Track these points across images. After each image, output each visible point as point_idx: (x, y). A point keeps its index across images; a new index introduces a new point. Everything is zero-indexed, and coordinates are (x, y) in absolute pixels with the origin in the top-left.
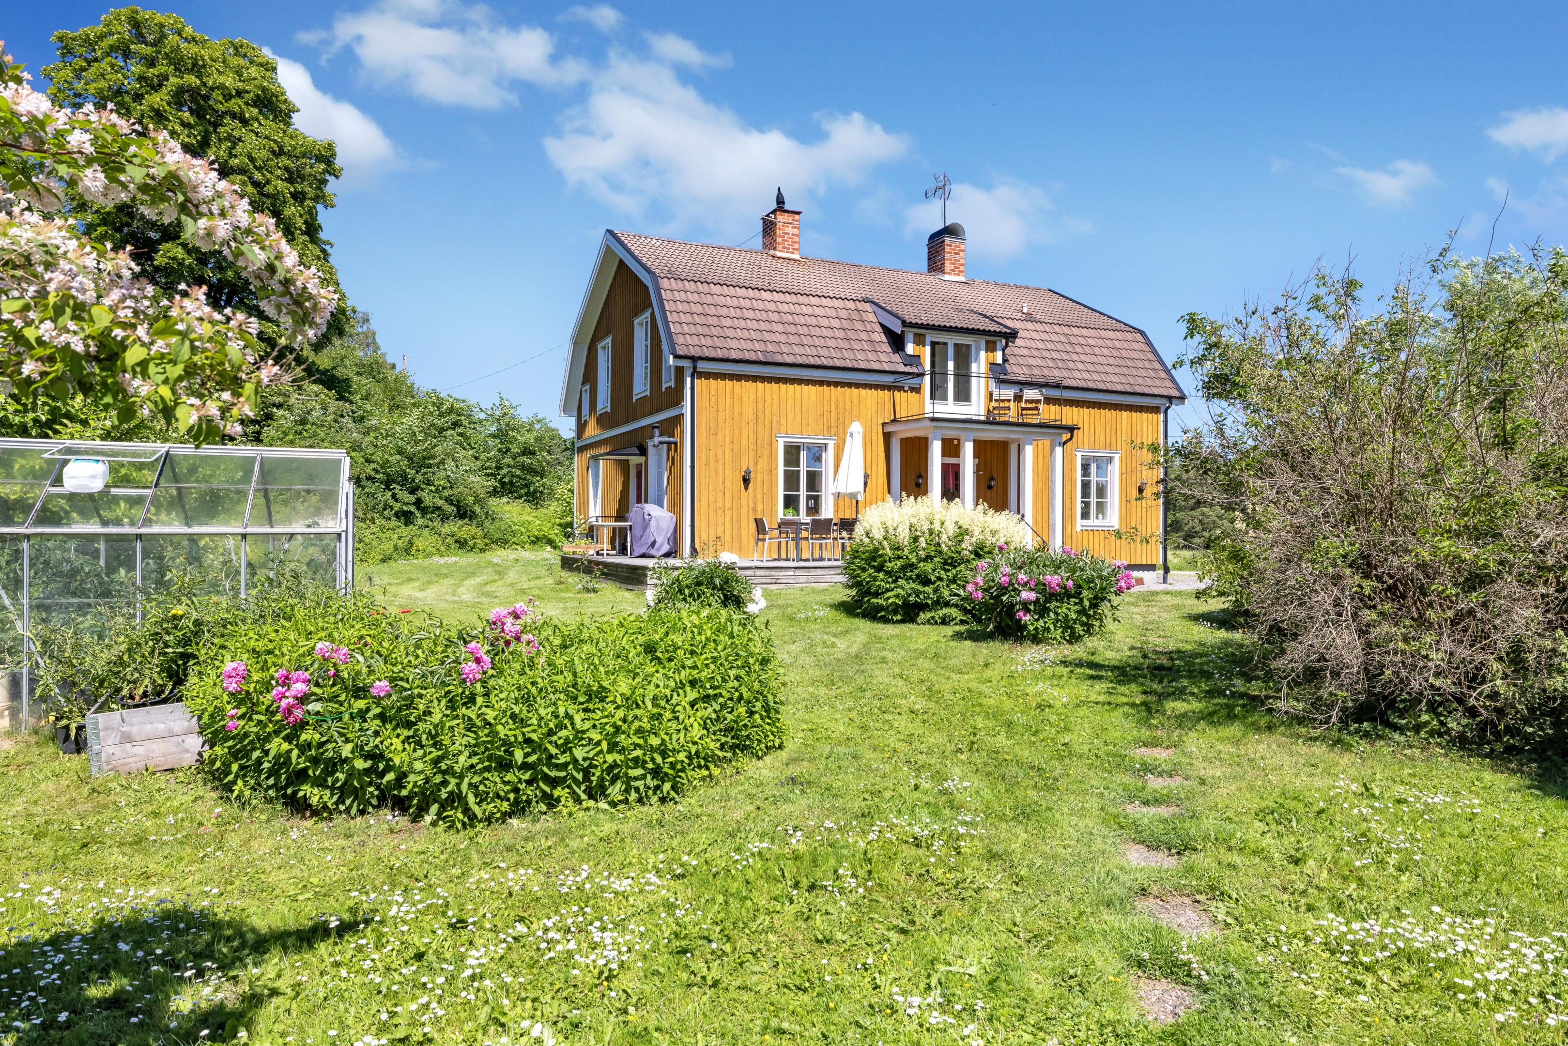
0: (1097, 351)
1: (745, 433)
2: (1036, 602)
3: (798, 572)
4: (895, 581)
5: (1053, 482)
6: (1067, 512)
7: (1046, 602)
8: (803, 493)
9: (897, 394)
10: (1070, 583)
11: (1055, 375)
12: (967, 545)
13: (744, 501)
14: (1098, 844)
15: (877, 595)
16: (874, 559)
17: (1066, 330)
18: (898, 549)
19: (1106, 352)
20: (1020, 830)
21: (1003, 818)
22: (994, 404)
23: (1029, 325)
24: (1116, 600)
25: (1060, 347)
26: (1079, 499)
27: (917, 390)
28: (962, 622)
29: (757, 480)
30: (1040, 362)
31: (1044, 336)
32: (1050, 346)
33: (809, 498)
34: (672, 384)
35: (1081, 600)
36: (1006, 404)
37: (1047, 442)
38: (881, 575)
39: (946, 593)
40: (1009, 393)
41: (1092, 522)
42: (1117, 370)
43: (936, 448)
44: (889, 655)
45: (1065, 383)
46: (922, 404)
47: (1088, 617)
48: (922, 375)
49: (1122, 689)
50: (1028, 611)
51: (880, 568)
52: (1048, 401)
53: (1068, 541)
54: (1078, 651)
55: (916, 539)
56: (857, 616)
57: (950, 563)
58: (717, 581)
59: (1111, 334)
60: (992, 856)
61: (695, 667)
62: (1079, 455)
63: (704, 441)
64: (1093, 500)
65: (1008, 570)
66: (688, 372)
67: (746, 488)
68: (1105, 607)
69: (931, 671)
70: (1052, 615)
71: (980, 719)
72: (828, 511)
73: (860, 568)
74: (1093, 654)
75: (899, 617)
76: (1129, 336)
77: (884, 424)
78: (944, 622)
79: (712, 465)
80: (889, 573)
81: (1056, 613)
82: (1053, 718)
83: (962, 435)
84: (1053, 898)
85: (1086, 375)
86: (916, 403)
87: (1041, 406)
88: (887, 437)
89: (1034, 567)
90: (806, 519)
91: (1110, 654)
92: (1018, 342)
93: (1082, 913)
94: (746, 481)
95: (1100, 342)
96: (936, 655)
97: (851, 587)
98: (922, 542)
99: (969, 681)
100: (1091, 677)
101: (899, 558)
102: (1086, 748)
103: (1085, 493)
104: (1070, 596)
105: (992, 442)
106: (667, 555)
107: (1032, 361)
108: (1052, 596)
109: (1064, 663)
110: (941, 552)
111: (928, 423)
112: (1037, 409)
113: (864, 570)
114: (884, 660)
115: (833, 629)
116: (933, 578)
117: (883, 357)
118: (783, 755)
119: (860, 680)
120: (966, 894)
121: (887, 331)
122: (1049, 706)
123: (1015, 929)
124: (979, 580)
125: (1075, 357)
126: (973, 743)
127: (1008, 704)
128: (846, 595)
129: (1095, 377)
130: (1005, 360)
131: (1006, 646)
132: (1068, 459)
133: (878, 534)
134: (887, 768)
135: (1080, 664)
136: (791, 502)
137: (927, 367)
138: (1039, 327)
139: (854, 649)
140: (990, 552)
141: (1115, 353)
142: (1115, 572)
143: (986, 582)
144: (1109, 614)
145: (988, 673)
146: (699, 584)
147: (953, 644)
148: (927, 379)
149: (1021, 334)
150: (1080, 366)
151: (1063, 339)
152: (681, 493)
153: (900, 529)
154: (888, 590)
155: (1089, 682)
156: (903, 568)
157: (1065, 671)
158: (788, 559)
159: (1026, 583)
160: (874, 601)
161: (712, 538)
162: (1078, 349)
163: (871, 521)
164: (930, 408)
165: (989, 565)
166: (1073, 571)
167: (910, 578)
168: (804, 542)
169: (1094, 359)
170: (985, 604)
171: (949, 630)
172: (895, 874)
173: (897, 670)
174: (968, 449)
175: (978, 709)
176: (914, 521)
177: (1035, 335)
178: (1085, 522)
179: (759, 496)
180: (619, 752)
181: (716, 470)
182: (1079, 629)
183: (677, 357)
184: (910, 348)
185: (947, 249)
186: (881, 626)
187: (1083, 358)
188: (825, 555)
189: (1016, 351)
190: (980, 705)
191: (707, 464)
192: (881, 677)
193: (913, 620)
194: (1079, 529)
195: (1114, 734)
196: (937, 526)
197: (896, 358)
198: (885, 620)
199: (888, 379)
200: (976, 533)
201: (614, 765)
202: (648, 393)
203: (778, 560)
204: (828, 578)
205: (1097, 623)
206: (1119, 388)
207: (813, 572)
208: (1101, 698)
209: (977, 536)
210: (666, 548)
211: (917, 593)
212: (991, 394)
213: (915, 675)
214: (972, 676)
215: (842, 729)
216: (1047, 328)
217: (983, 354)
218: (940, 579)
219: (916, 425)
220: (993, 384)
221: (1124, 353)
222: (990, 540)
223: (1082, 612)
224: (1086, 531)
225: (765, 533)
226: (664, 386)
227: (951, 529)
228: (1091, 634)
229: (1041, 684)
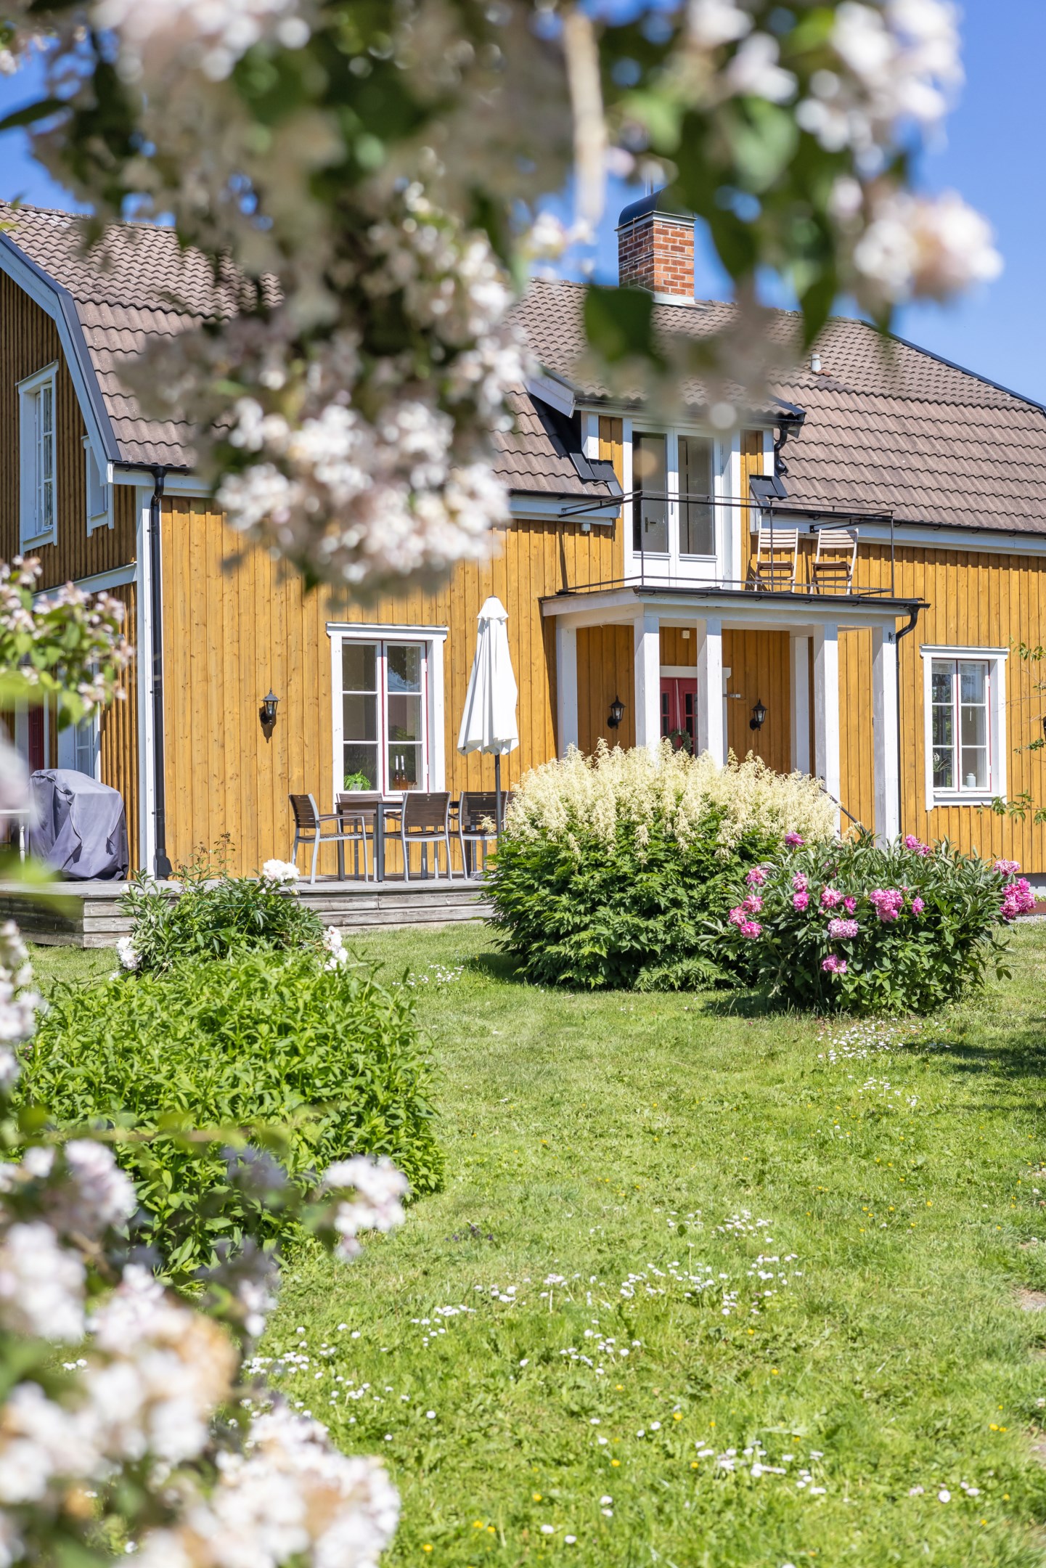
0: (959, 449)
1: (263, 621)
2: (857, 940)
3: (385, 902)
4: (592, 910)
5: (880, 712)
6: (907, 772)
7: (875, 938)
8: (382, 742)
9: (569, 540)
10: (919, 903)
11: (878, 498)
12: (727, 836)
13: (264, 761)
14: (974, 1290)
15: (556, 937)
16: (549, 868)
17: (898, 407)
18: (595, 848)
19: (976, 450)
20: (854, 1278)
21: (825, 1263)
22: (759, 558)
23: (826, 399)
24: (1000, 933)
25: (886, 441)
26: (929, 746)
27: (607, 530)
28: (720, 985)
29: (288, 716)
30: (849, 473)
31: (856, 421)
32: (867, 440)
33: (394, 751)
34: (109, 520)
35: (940, 933)
36: (784, 559)
37: (865, 633)
38: (564, 899)
39: (688, 930)
40: (788, 535)
41: (959, 790)
42: (998, 487)
43: (650, 646)
44: (593, 1047)
45: (900, 514)
46: (618, 560)
47: (953, 964)
48: (619, 501)
49: (1016, 1084)
50: (843, 956)
51: (561, 887)
52: (867, 550)
53: (909, 825)
54: (938, 1027)
55: (629, 828)
56: (518, 979)
57: (696, 872)
58: (259, 916)
59: (986, 416)
60: (814, 1310)
61: (294, 1051)
62: (928, 657)
63: (180, 640)
64: (957, 746)
65: (805, 881)
66: (144, 498)
67: (268, 734)
68: (981, 947)
69: (674, 1069)
70: (886, 962)
71: (770, 1139)
72: (434, 779)
73: (521, 886)
74: (962, 1031)
75: (600, 980)
76: (1020, 419)
77: (542, 601)
78: (687, 984)
79: (198, 689)
80: (578, 895)
81: (894, 960)
82: (896, 1132)
83: (700, 622)
84: (908, 1355)
85: (938, 499)
86: (606, 557)
87: (852, 562)
88: (550, 626)
89: (852, 876)
90: (388, 793)
91: (992, 1032)
92: (806, 432)
93: (951, 1365)
94: (267, 718)
95: (965, 432)
96: (678, 1042)
97: (502, 926)
98: (643, 834)
99: (742, 1082)
100: (962, 1068)
101: (598, 865)
102: (952, 1173)
103: (942, 735)
104: (917, 928)
105: (758, 634)
106: (106, 875)
107: (833, 472)
108: (889, 928)
109: (910, 1047)
110: (677, 853)
111: (633, 599)
112: (844, 567)
113: (530, 889)
114: (583, 1055)
115: (476, 1003)
116: (663, 902)
117: (538, 465)
118: (445, 1199)
119: (547, 1088)
120: (779, 1355)
121: (546, 412)
122: (887, 1114)
123: (858, 1388)
124: (754, 900)
125: (916, 462)
126: (763, 1173)
127: (816, 1115)
128: (493, 940)
129: (957, 501)
130: (780, 470)
131: (805, 1023)
132: (907, 667)
133: (555, 820)
134: (626, 1210)
135: (941, 1049)
136: (358, 761)
137: (628, 487)
138: (844, 401)
139: (524, 1038)
140: (768, 851)
141: (994, 453)
142: (1000, 880)
143: (765, 906)
144: (991, 961)
145: (776, 1069)
146: (221, 922)
147: (707, 1022)
148: (628, 509)
149: (811, 416)
150: (927, 480)
151: (892, 425)
152: (133, 747)
153: (599, 810)
154: (578, 929)
155: (957, 1077)
156: (605, 885)
157: (914, 1059)
158: (358, 877)
159: (838, 906)
160: (552, 949)
161: (215, 837)
162: (922, 445)
163: (540, 795)
164: (635, 567)
165: (770, 872)
166: (923, 881)
167: (621, 903)
168: (387, 841)
169: (954, 466)
170: (763, 946)
171: (697, 1000)
172: (667, 1338)
173: (611, 1070)
174: (713, 647)
175: (764, 1124)
176: (625, 793)
177: (837, 418)
178: (942, 791)
179: (295, 750)
180: (189, 1191)
181: (206, 697)
182: (936, 987)
183: (121, 466)
184: (593, 447)
185: (659, 239)
186: (566, 996)
187: (932, 463)
188: (433, 868)
189: (801, 450)
190: (768, 1118)
191: (188, 685)
192: (585, 1081)
193: (627, 985)
194: (930, 804)
195: (997, 1151)
196: (668, 803)
197: (564, 466)
198: (576, 986)
199: (551, 509)
200: (743, 815)
201: (181, 1212)
202: (54, 539)
203: (340, 878)
204: (445, 913)
205: (968, 978)
206: (1003, 523)
207: (414, 901)
208: (977, 1101)
209: (744, 820)
210: (101, 860)
211: (635, 933)
212: (754, 538)
213: (645, 1076)
214: (748, 1074)
215: (534, 1160)
216: (861, 403)
217: (736, 457)
218: (676, 903)
219: (607, 602)
220: (757, 518)
221: (1012, 454)
222: (768, 827)
223: (941, 956)
224: (944, 808)
225: (313, 824)
226: (91, 526)
227: (696, 808)
228: (957, 999)
229: (871, 1080)
